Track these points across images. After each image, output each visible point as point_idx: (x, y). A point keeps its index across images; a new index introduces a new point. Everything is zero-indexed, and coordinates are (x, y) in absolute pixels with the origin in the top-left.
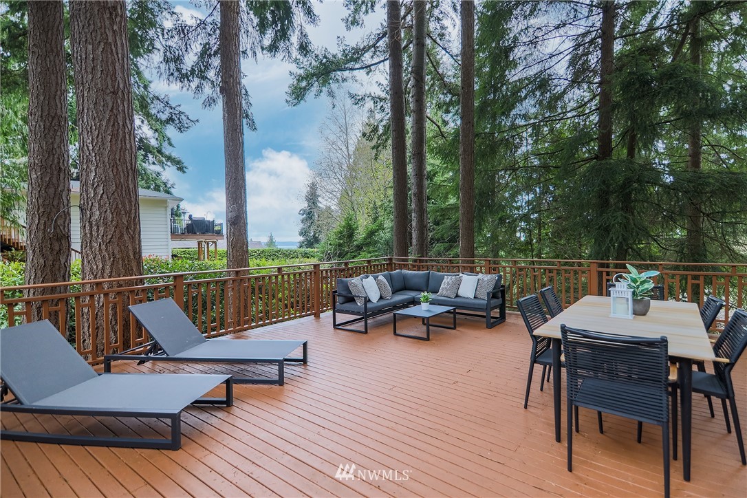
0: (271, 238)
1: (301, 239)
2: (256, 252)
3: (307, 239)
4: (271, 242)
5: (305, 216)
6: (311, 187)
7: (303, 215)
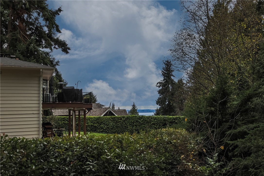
0: (134, 106)
1: (158, 107)
2: (121, 119)
3: (163, 107)
4: (134, 110)
5: (161, 88)
6: (166, 64)
7: (159, 87)
